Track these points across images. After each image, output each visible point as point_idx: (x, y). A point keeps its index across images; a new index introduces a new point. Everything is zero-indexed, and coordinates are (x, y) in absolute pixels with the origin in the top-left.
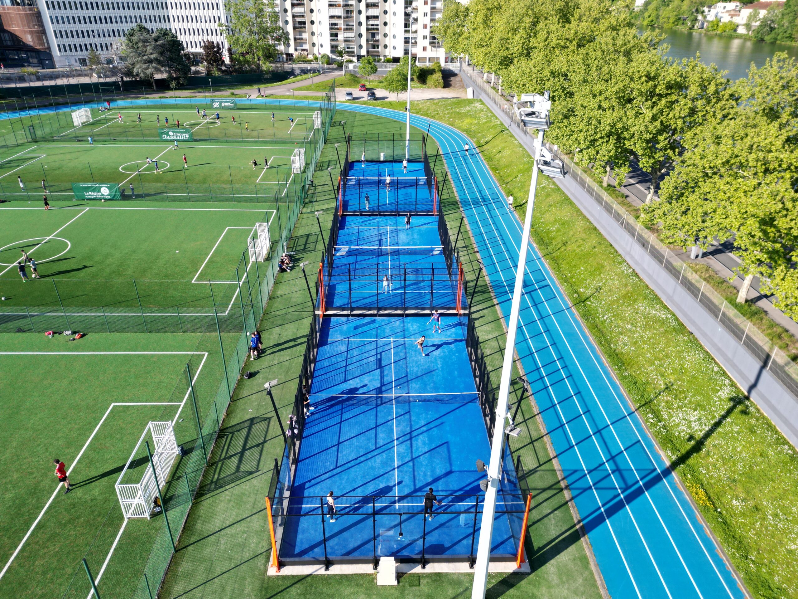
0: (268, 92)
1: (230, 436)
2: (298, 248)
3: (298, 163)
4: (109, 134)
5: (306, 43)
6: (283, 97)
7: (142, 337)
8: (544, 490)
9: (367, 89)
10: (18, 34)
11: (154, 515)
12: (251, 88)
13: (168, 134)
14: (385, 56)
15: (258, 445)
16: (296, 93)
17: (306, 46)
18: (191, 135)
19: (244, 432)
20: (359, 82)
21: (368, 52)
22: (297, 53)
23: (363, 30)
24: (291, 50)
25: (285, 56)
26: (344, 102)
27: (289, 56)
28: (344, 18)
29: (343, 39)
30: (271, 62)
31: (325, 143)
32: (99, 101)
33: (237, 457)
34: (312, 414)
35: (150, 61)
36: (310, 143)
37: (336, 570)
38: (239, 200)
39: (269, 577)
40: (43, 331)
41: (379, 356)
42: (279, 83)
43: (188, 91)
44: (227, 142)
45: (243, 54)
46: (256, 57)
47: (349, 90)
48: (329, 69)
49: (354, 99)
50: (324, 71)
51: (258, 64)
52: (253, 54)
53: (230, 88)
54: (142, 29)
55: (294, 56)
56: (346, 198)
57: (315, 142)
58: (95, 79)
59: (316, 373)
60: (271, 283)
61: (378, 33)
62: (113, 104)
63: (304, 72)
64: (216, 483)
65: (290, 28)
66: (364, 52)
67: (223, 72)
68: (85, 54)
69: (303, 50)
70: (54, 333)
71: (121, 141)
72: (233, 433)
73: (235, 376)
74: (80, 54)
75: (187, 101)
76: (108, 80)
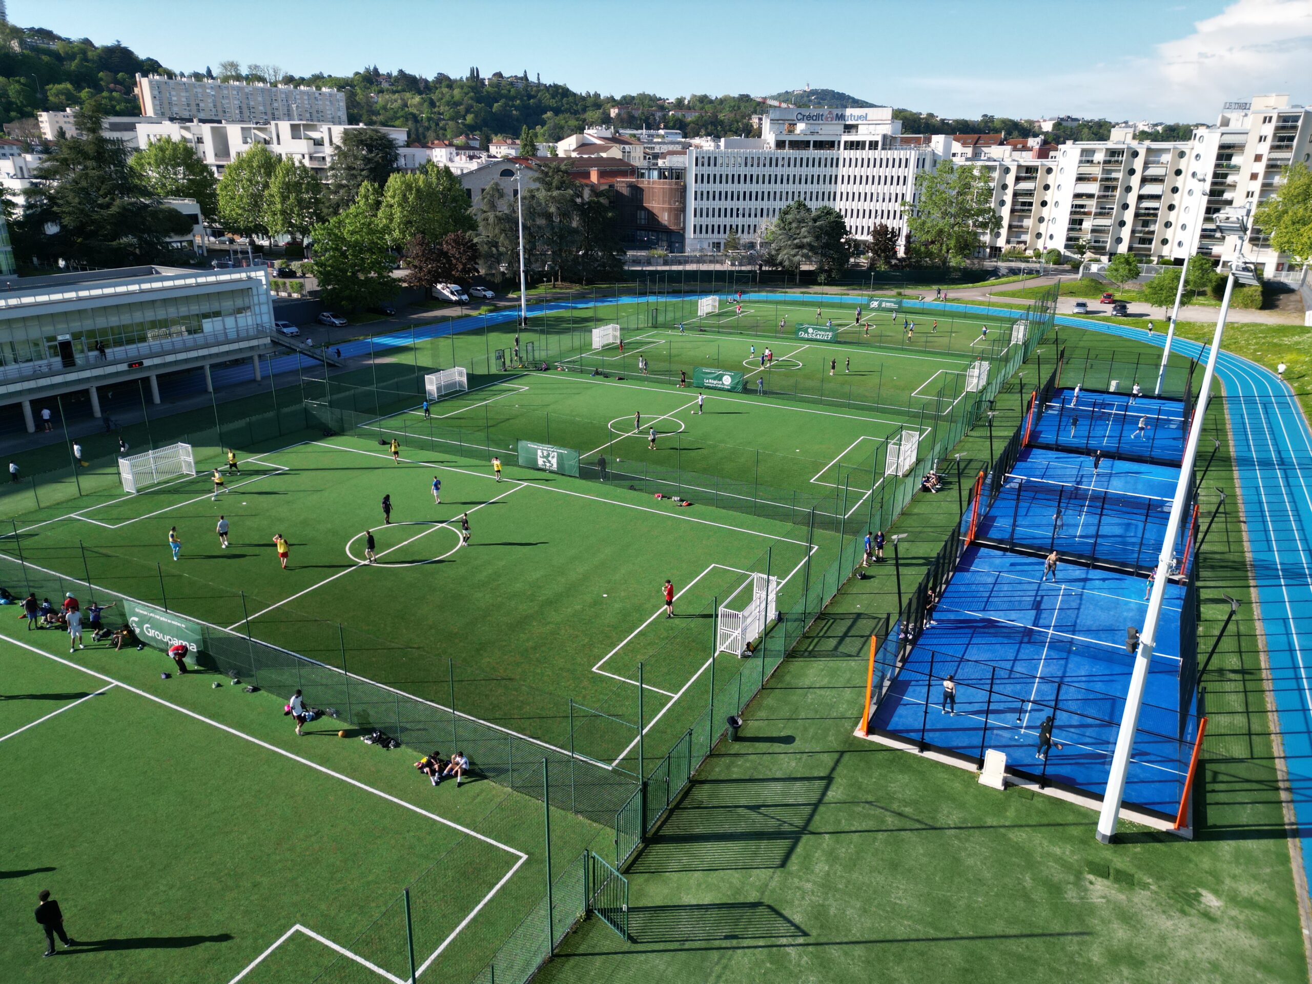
0: (951, 295)
1: (831, 621)
2: (952, 472)
3: (975, 381)
4: (737, 327)
5: (1026, 233)
6: (973, 302)
7: (750, 518)
8: (1247, 781)
9: (1114, 302)
10: (655, 211)
11: (744, 656)
12: (928, 288)
13: (806, 331)
14: (1161, 257)
15: (862, 637)
16: (994, 299)
17: (1026, 238)
18: (836, 336)
19: (849, 622)
20: (1102, 291)
21: (1130, 249)
22: (1009, 246)
23: (1129, 216)
24: (1001, 242)
25: (988, 250)
26: (1069, 315)
27: (996, 251)
28: (1099, 197)
29: (1090, 228)
30: (965, 256)
31: (1024, 363)
32: (729, 293)
33: (837, 640)
34: (933, 628)
35: (800, 247)
36: (1001, 360)
37: (930, 755)
38: (883, 411)
39: (855, 737)
40: (654, 493)
41: (1038, 599)
42: (970, 285)
43: (839, 288)
44: (880, 347)
45: (926, 244)
46: (944, 248)
47: (1081, 300)
48: (1056, 270)
49: (1087, 313)
50: (1047, 272)
51: (946, 258)
52: (941, 245)
53: (896, 287)
54: (801, 206)
55: (1003, 250)
56: (1039, 428)
57: (1006, 359)
58: (727, 266)
59: (946, 595)
60: (908, 498)
61: (1156, 221)
62: (745, 297)
63: (1014, 272)
64: (810, 652)
65: (1005, 212)
66: (1123, 248)
67: (892, 266)
68: (722, 238)
69: (1019, 243)
70: (663, 497)
71: (748, 335)
72: (835, 620)
73: (847, 573)
74: (716, 237)
75: (837, 299)
76: (743, 268)
